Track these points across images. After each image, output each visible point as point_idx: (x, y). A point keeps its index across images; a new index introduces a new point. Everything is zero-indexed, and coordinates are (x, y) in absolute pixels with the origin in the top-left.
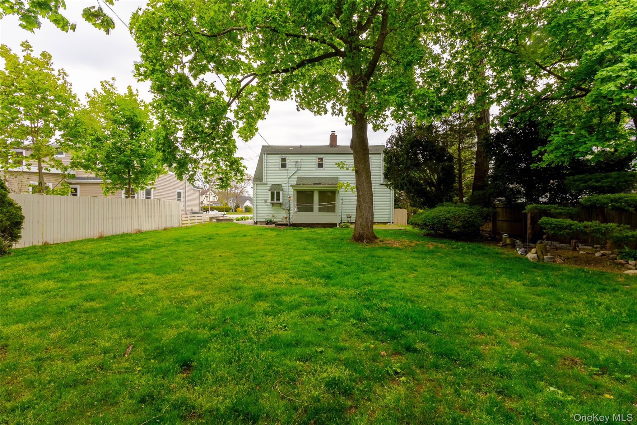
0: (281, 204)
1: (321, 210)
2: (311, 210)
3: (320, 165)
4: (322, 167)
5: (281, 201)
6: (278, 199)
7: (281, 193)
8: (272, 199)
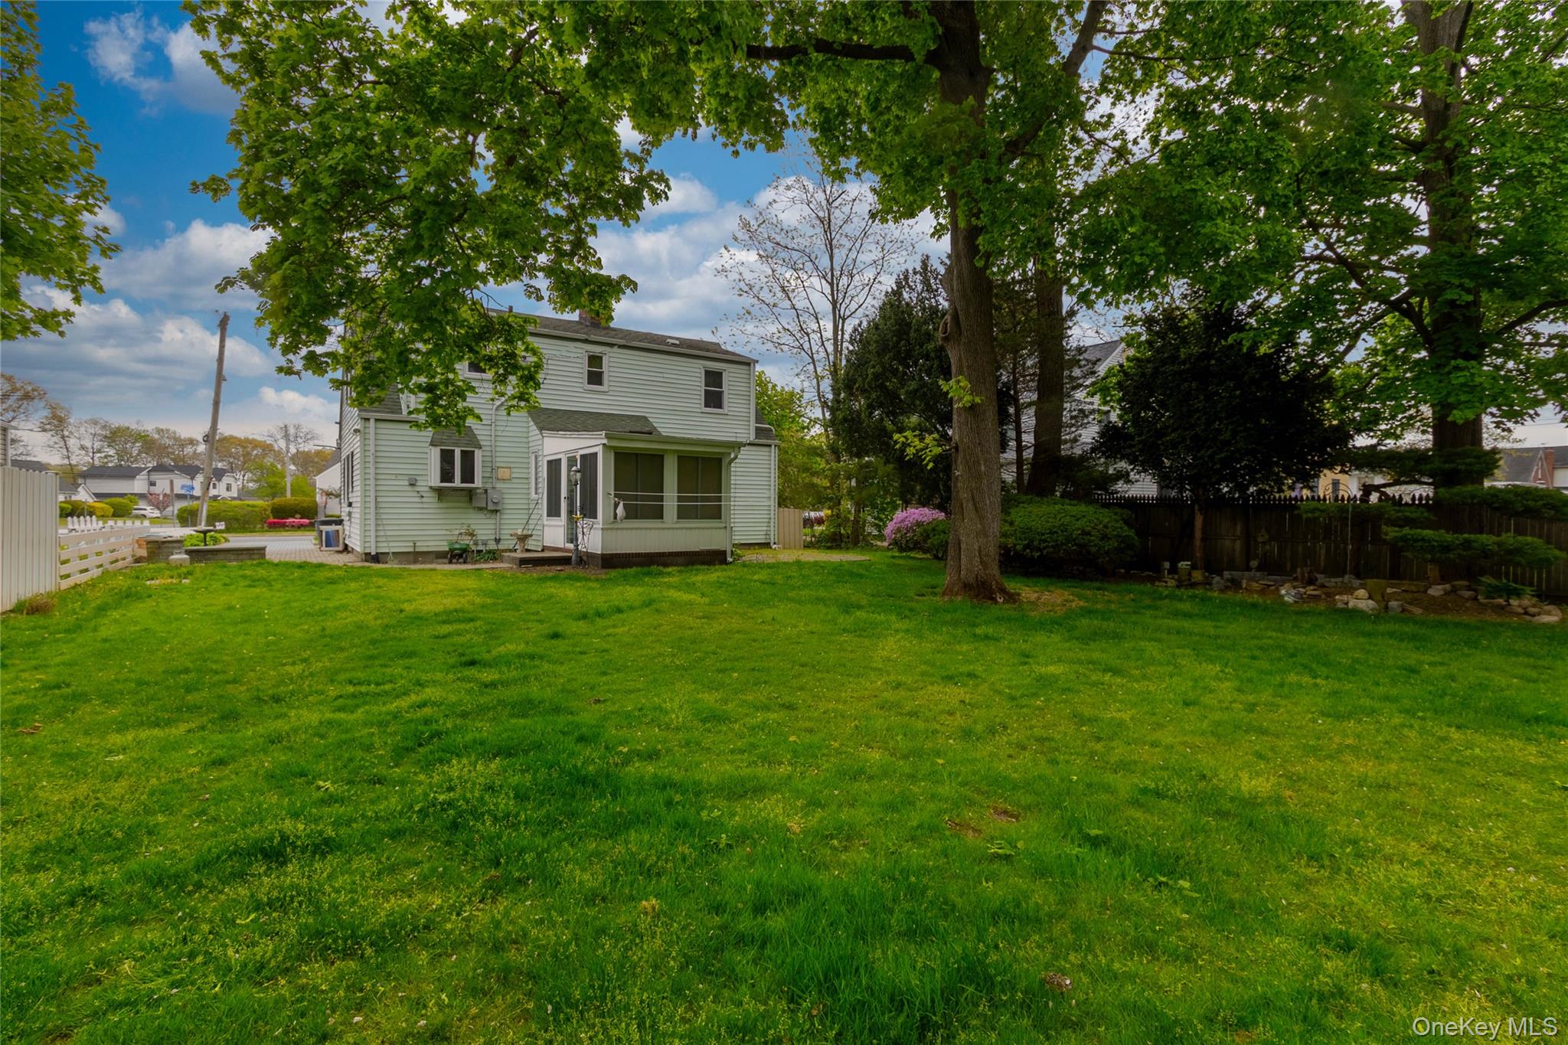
0: (470, 494)
1: (683, 513)
2: (658, 513)
3: (595, 378)
4: (600, 383)
5: (478, 483)
6: (468, 475)
7: (478, 455)
8: (447, 475)
